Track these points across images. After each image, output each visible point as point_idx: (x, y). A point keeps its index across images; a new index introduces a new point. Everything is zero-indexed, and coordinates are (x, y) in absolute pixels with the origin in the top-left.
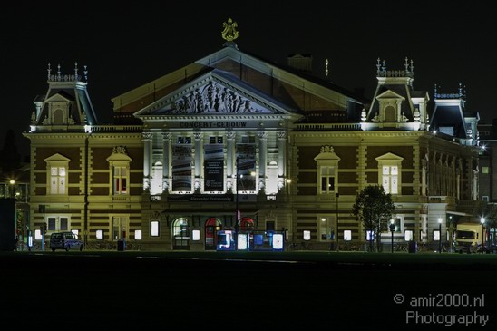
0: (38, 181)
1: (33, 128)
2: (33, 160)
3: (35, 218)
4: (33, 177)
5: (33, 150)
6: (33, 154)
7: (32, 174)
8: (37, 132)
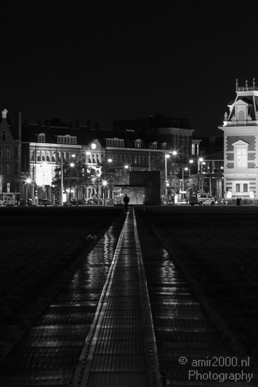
0: (228, 158)
1: (225, 123)
2: (225, 145)
3: (227, 184)
4: (225, 156)
5: (225, 137)
6: (225, 141)
7: (225, 154)
8: (228, 126)
